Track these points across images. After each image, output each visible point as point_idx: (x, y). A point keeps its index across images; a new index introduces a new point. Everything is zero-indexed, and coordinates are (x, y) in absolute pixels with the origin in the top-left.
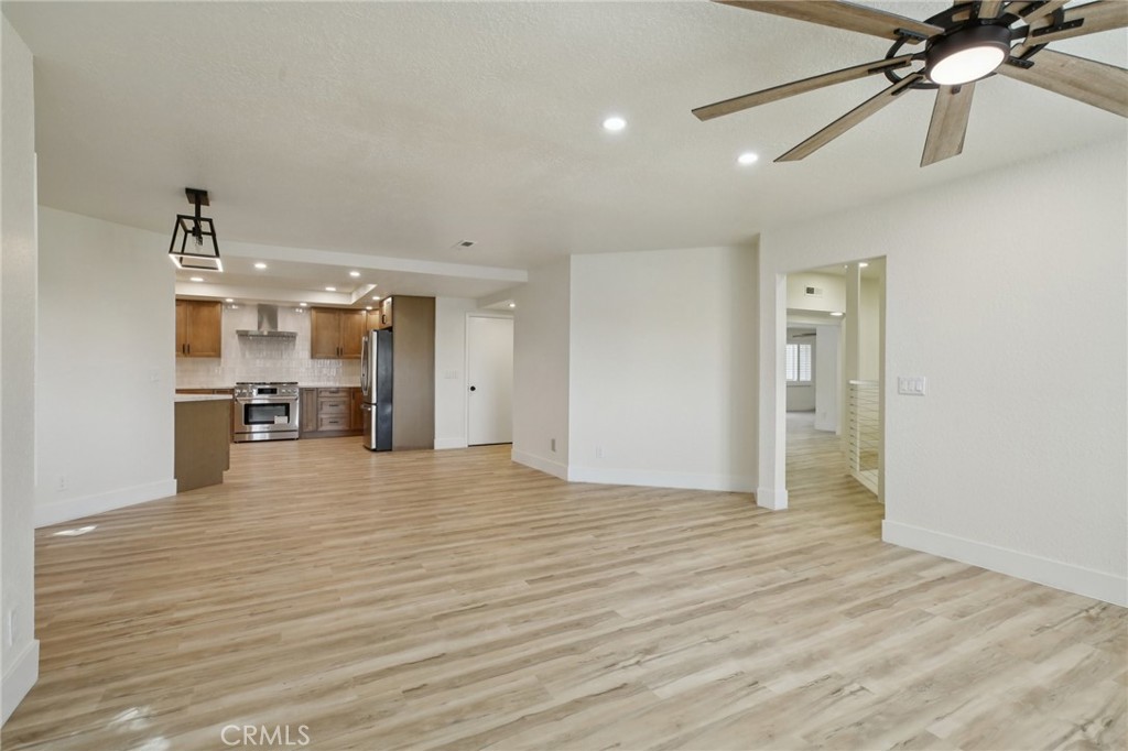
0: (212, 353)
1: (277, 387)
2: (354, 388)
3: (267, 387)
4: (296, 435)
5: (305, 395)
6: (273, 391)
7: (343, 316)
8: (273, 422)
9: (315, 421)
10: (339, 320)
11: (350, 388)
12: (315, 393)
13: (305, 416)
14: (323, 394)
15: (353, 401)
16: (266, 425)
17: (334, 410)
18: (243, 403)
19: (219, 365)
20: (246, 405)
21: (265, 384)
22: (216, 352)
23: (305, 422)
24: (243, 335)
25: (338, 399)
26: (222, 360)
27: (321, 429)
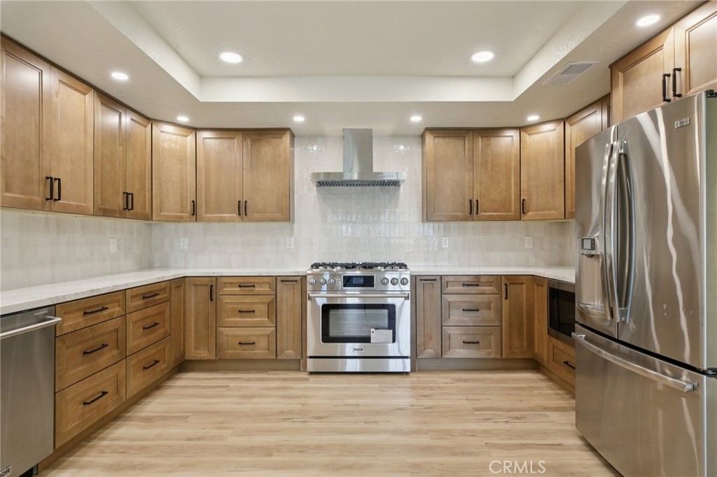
0: (279, 215)
1: (376, 274)
2: (508, 277)
3: (357, 273)
4: (406, 365)
5: (420, 290)
6: (368, 282)
7: (480, 142)
8: (367, 340)
9: (436, 338)
10: (472, 150)
11: (499, 277)
12: (437, 284)
13: (420, 328)
14: (450, 289)
15: (505, 303)
16: (357, 345)
17: (468, 318)
18: (321, 302)
19: (291, 235)
20: (324, 306)
21: (353, 266)
22: (284, 213)
23: (420, 340)
24: (326, 183)
25: (479, 298)
26: (296, 225)
27: (448, 356)
